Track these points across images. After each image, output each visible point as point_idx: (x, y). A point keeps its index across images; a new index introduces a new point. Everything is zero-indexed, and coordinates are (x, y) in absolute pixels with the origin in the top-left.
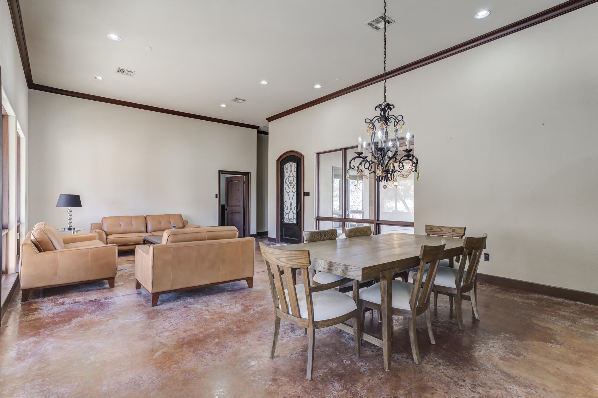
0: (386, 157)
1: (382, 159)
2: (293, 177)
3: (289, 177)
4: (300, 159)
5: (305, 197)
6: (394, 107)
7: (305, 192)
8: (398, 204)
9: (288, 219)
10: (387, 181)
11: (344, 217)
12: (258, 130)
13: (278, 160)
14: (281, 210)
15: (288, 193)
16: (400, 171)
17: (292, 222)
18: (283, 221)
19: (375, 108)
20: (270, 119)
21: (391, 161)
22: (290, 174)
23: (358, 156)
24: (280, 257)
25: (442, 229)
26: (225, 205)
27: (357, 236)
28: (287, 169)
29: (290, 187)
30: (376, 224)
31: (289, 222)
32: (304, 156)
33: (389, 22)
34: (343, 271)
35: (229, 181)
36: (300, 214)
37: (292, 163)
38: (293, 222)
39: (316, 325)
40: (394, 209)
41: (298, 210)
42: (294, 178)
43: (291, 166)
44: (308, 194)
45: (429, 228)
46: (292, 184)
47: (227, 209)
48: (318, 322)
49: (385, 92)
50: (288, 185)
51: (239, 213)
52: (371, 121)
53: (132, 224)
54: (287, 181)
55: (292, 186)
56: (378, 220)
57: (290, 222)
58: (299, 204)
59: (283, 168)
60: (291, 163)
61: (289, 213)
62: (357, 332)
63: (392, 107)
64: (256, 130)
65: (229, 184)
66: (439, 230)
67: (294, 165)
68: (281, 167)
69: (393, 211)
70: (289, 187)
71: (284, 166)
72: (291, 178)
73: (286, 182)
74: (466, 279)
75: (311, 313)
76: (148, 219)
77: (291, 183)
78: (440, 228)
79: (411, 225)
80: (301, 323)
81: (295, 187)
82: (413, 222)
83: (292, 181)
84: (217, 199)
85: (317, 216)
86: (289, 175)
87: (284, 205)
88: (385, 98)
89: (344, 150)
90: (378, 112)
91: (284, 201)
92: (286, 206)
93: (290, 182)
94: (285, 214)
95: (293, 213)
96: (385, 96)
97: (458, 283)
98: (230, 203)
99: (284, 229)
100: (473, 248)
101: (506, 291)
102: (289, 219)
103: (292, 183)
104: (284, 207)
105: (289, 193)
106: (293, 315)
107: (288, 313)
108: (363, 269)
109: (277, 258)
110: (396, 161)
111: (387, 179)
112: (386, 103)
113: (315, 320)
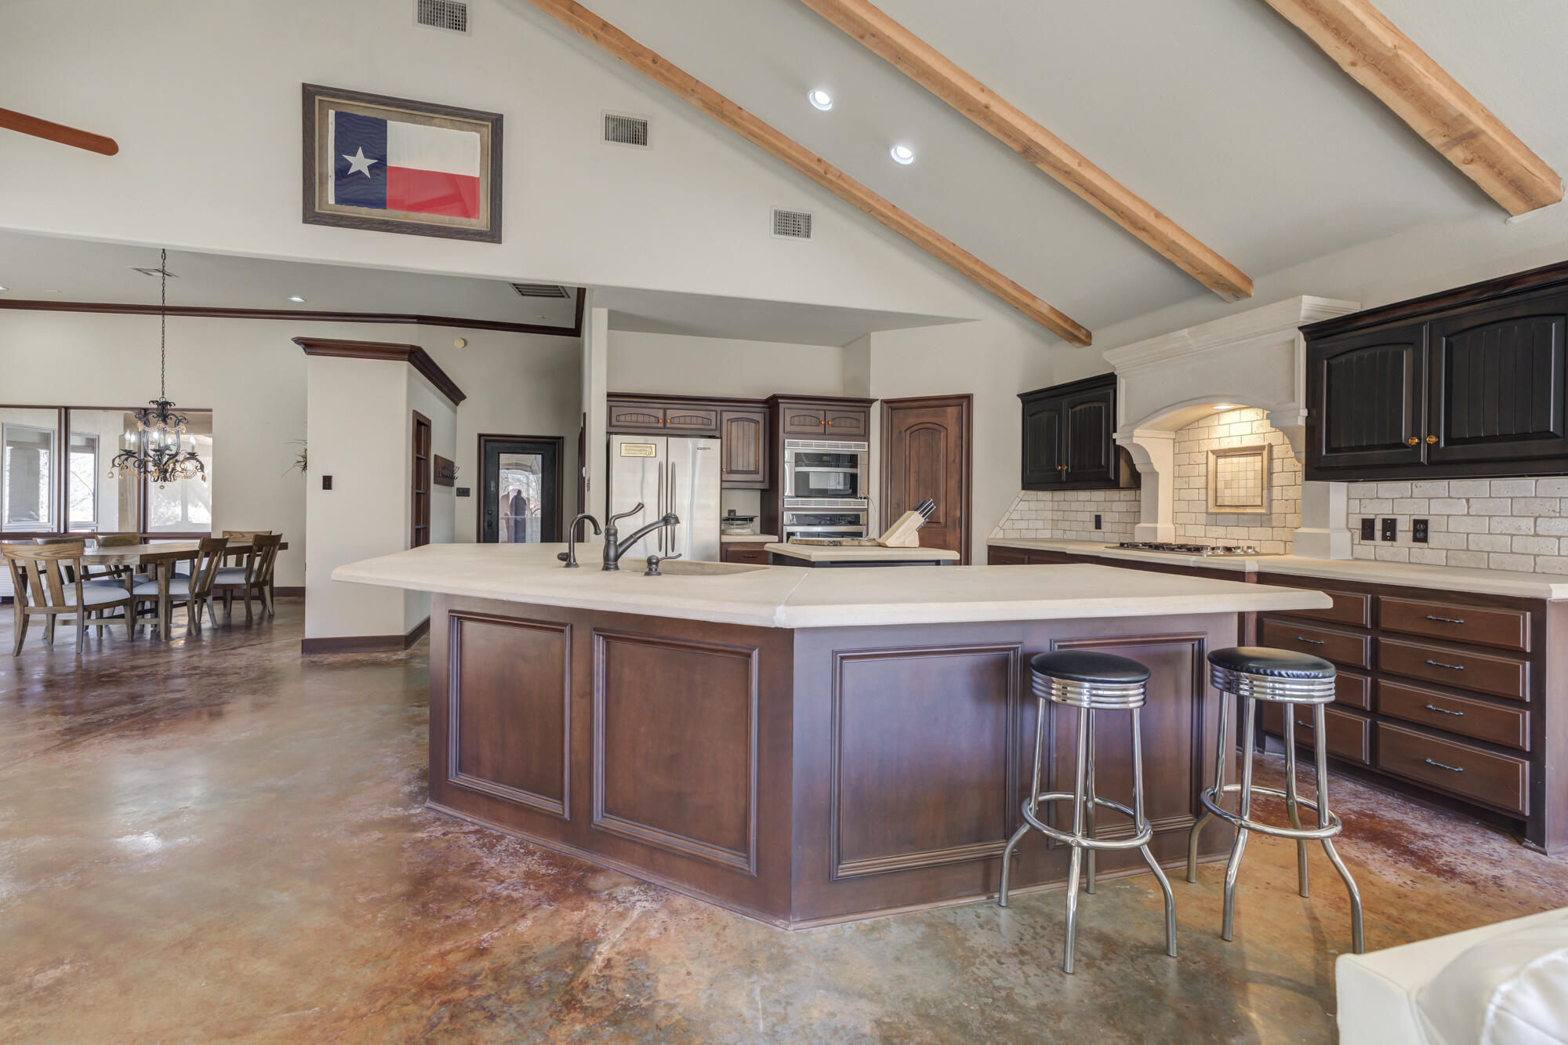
0: (163, 456)
1: (160, 459)
10: (165, 482)
11: (62, 531)
16: (181, 471)
21: (171, 461)
23: (124, 453)
24: (41, 553)
25: (247, 535)
27: (117, 544)
30: (142, 537)
45: (224, 532)
48: (88, 606)
56: (145, 532)
63: (172, 403)
66: (236, 535)
74: (258, 576)
75: (80, 598)
78: (242, 534)
79: (200, 536)
80: (66, 610)
82: (210, 531)
89: (63, 410)
96: (163, 391)
100: (266, 545)
106: (54, 605)
107: (46, 605)
108: (141, 556)
109: (36, 554)
110: (177, 461)
111: (165, 479)
112: (164, 400)
113: (85, 604)
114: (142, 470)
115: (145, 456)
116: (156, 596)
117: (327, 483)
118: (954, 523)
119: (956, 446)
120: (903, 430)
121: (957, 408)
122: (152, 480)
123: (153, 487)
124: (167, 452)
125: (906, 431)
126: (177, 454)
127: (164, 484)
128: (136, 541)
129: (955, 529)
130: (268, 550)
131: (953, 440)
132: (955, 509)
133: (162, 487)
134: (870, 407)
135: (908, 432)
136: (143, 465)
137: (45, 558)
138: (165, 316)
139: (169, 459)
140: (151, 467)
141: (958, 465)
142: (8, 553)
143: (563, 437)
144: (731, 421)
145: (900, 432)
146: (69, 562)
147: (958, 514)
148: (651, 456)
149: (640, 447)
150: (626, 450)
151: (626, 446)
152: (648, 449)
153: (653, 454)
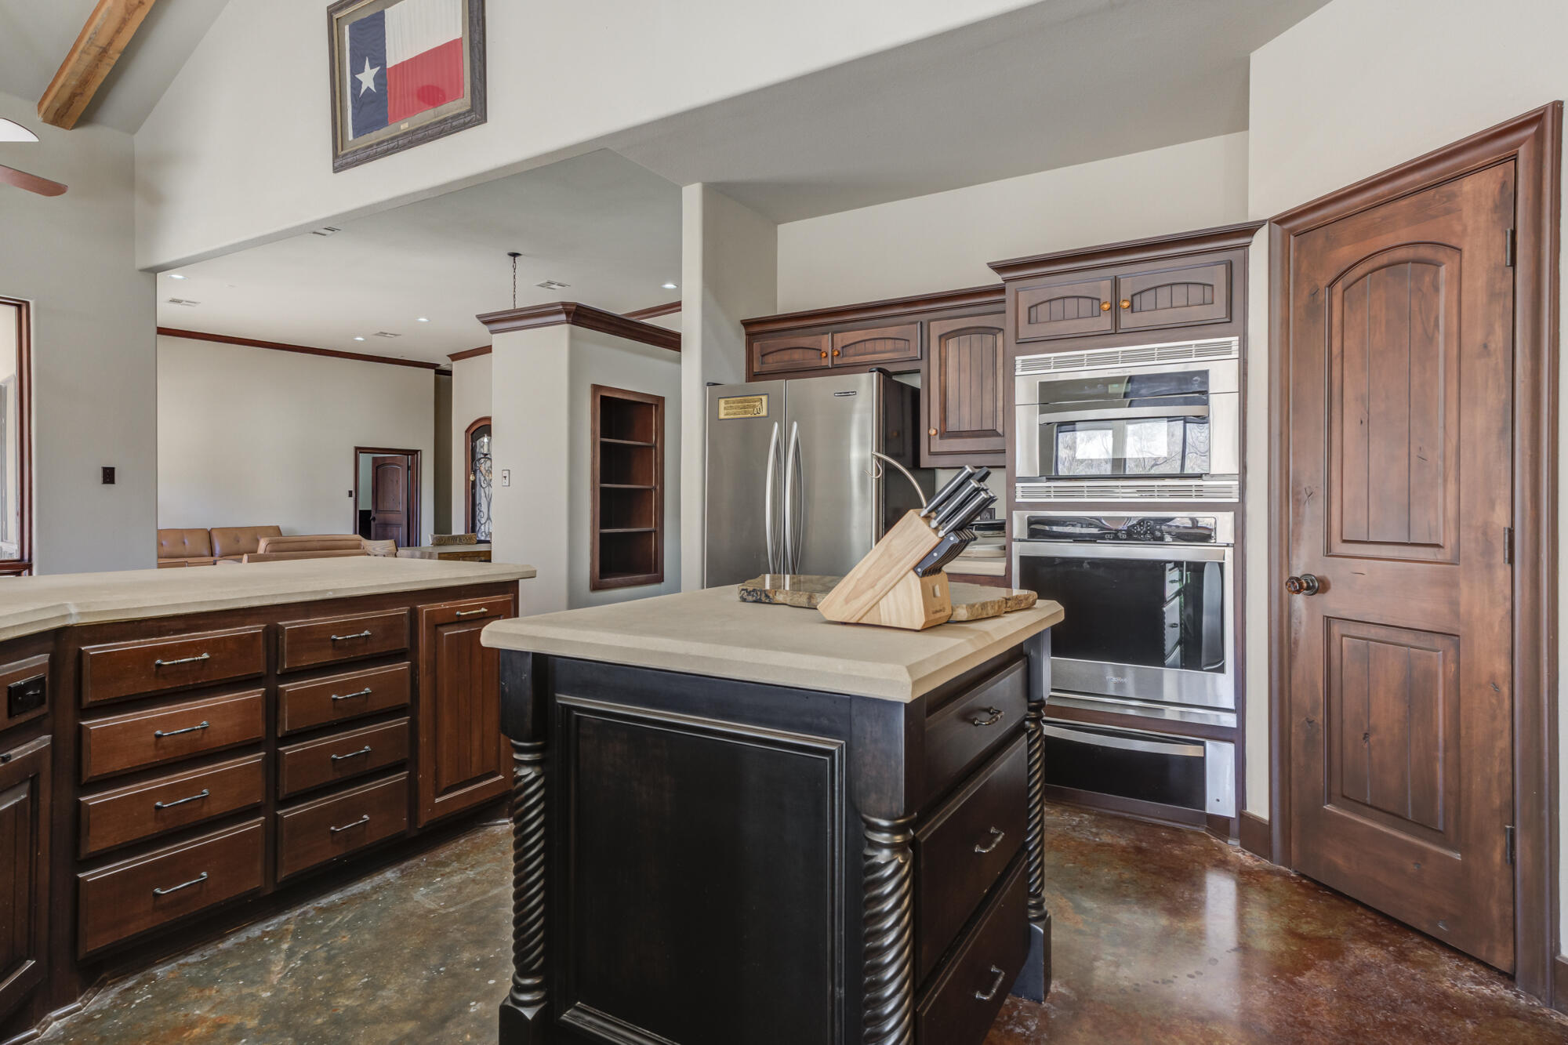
12: (437, 370)
13: (467, 431)
14: (472, 518)
15: (483, 490)
20: (454, 357)
26: (370, 511)
28: (481, 446)
31: (485, 538)
35: (379, 468)
47: (374, 519)
51: (398, 525)
53: (184, 543)
59: (476, 445)
64: (434, 371)
65: (380, 470)
68: (472, 442)
71: (478, 442)
76: (214, 533)
84: (352, 499)
87: (476, 511)
91: (477, 504)
92: (479, 513)
98: (380, 507)
102: (486, 534)
118: (1488, 551)
119: (1493, 296)
120: (1323, 283)
121: (1499, 171)
125: (1331, 285)
129: (1490, 567)
131: (1481, 282)
132: (1492, 505)
134: (1247, 246)
135: (1339, 286)
141: (1499, 359)
144: (944, 337)
145: (1314, 294)
147: (1501, 519)
148: (761, 414)
149: (745, 401)
150: (725, 408)
151: (726, 403)
152: (757, 404)
153: (764, 413)
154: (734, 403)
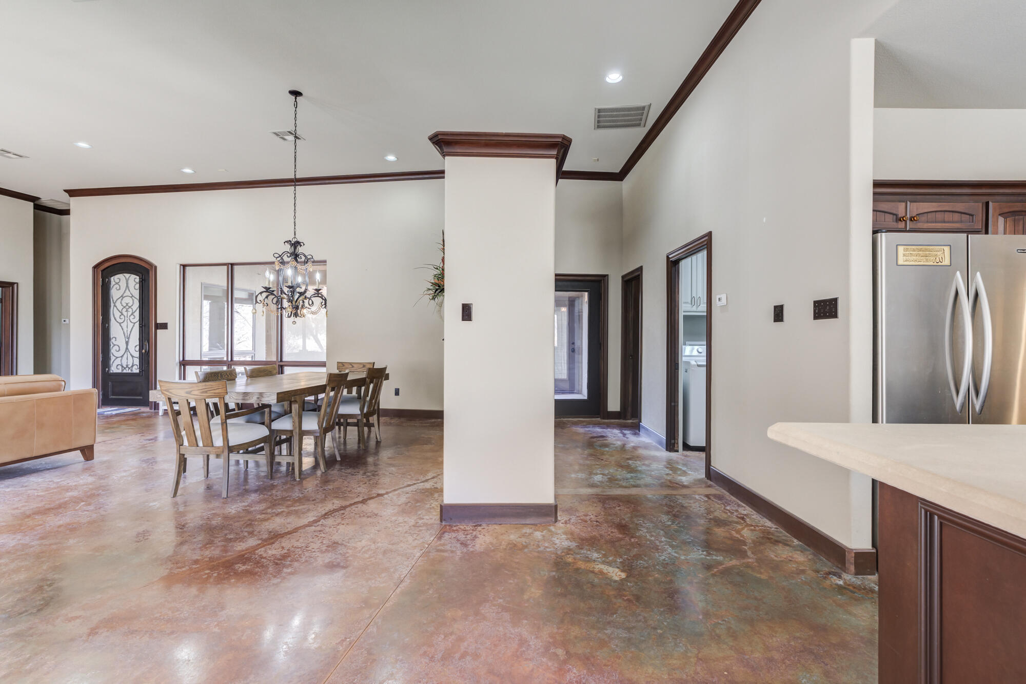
0: (295, 293)
1: (292, 296)
2: (131, 297)
3: (122, 297)
4: (147, 271)
5: (158, 330)
6: (304, 245)
7: (158, 322)
8: (307, 341)
9: (120, 367)
10: (296, 317)
11: (230, 359)
12: (36, 202)
13: (96, 267)
14: (103, 352)
15: (120, 323)
16: (310, 307)
17: (130, 371)
18: (109, 370)
19: (284, 243)
20: (72, 193)
21: (301, 298)
22: (125, 292)
23: (265, 290)
24: (191, 391)
25: (355, 365)
27: (260, 376)
28: (117, 283)
29: (125, 314)
30: (279, 365)
31: (122, 371)
32: (156, 267)
33: (299, 138)
34: (258, 398)
36: (147, 356)
37: (129, 275)
38: (132, 371)
39: (231, 449)
40: (301, 349)
41: (144, 351)
42: (135, 300)
43: (127, 281)
44: (164, 326)
45: (340, 365)
46: (130, 310)
48: (233, 446)
49: (295, 228)
50: (120, 310)
52: (280, 256)
54: (118, 304)
55: (130, 313)
56: (281, 361)
57: (125, 371)
58: (146, 341)
59: (109, 281)
60: (127, 275)
61: (122, 357)
62: (269, 455)
63: (302, 244)
64: (32, 204)
66: (351, 366)
67: (133, 280)
68: (103, 280)
69: (300, 350)
70: (122, 314)
71: (112, 278)
72: (128, 300)
73: (115, 306)
74: (369, 406)
75: (226, 439)
77: (127, 307)
78: (351, 365)
79: (323, 364)
80: (214, 451)
81: (137, 314)
82: (325, 360)
83: (130, 305)
85: (181, 359)
86: (122, 294)
87: (111, 344)
88: (295, 234)
89: (230, 266)
90: (288, 248)
91: (112, 337)
92: (115, 345)
93: (125, 305)
94: (113, 358)
95: (133, 357)
96: (295, 232)
97: (362, 409)
99: (110, 382)
100: (374, 378)
101: (411, 420)
102: (122, 367)
103: (130, 307)
104: (111, 346)
105: (122, 324)
106: (204, 446)
107: (198, 446)
108: (278, 394)
109: (187, 393)
110: (306, 298)
111: (296, 315)
112: (296, 240)
113: (230, 445)
114: (279, 306)
115: (281, 294)
116: (291, 431)
117: (467, 312)
122: (287, 316)
123: (287, 322)
124: (298, 290)
126: (305, 292)
127: (296, 319)
128: (275, 372)
130: (377, 381)
133: (294, 322)
136: (279, 301)
137: (196, 397)
138: (296, 187)
139: (299, 297)
140: (286, 304)
142: (165, 390)
143: (608, 275)
146: (216, 400)
148: (943, 264)
149: (926, 250)
150: (904, 255)
151: (905, 250)
152: (939, 253)
153: (947, 262)
154: (914, 250)
